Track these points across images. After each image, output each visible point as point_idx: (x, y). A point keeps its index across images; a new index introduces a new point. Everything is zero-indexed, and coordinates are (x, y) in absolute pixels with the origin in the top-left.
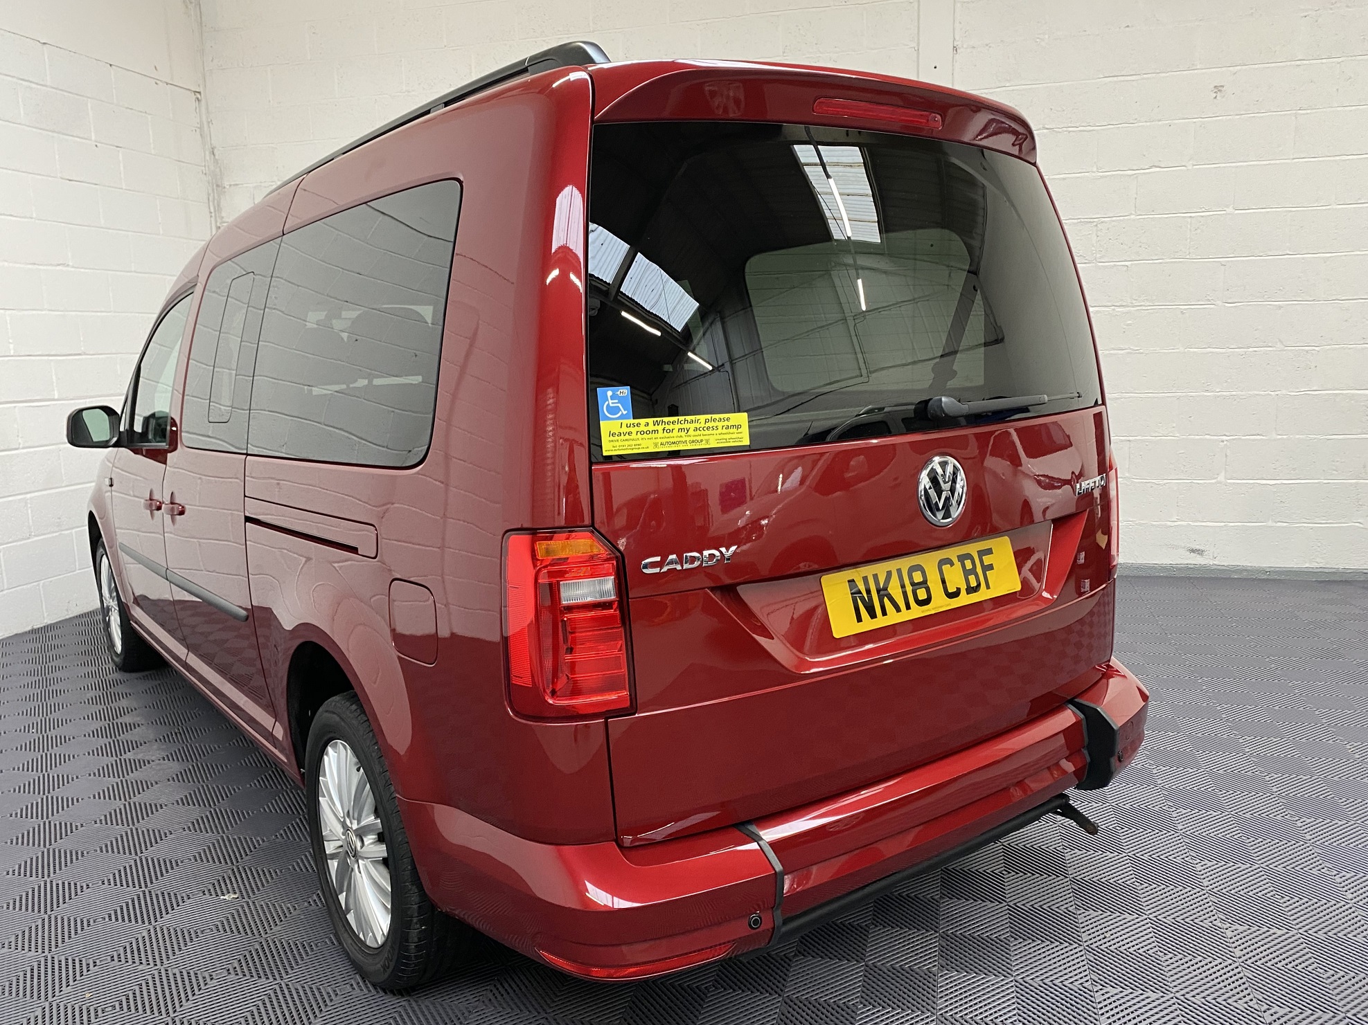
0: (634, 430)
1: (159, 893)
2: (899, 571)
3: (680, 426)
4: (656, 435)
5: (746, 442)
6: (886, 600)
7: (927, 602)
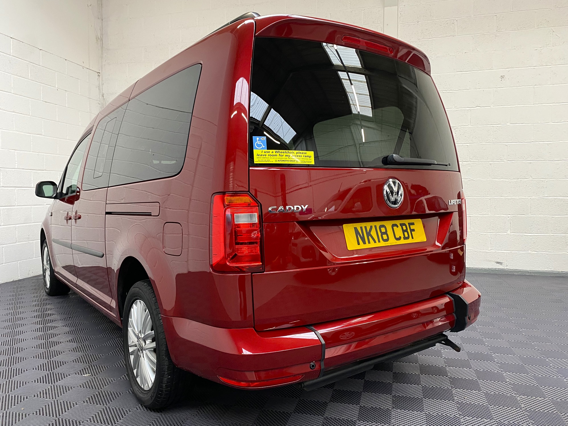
0: (267, 154)
1: (57, 373)
2: (375, 226)
3: (286, 154)
4: (276, 157)
5: (313, 163)
6: (370, 237)
7: (387, 240)
